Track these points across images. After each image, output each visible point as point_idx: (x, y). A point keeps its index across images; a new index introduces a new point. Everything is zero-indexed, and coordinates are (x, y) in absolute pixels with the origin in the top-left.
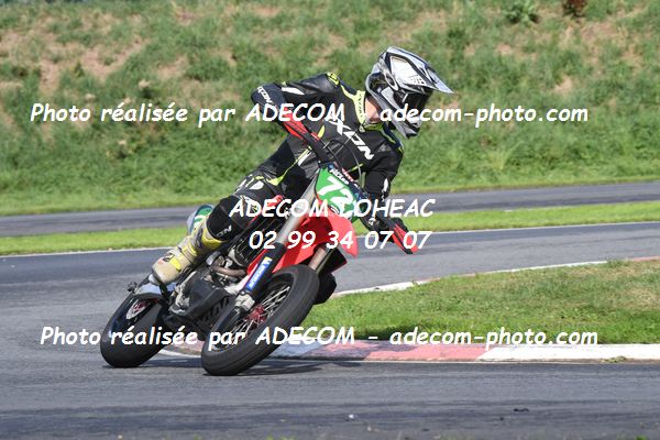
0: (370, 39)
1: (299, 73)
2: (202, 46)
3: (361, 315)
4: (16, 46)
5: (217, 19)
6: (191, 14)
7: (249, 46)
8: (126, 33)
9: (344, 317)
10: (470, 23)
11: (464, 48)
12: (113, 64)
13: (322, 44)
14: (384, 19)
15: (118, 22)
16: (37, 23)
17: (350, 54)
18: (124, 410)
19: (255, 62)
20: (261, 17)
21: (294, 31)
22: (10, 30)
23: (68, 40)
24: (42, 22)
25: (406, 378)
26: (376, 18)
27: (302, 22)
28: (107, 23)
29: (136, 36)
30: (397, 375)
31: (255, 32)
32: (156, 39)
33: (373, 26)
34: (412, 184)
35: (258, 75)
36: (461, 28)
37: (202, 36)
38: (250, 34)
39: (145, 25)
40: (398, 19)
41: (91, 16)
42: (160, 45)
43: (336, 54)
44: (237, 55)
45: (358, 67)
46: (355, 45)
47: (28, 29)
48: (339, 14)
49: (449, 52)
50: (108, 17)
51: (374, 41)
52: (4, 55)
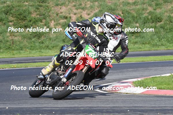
0: (160, 8)
1: (140, 17)
2: (114, 10)
3: (156, 82)
4: (65, 10)
5: (118, 3)
6: (111, 2)
7: (126, 10)
8: (94, 7)
9: (152, 83)
12: (90, 15)
13: (146, 9)
14: (164, 2)
15: (92, 4)
16: (70, 4)
17: (154, 12)
18: (92, 107)
19: (128, 14)
20: (130, 2)
21: (139, 6)
22: (63, 6)
23: (78, 9)
24: (72, 4)
25: (169, 100)
26: (161, 2)
27: (141, 4)
28: (89, 4)
29: (96, 8)
30: (166, 99)
31: (128, 6)
32: (102, 8)
33: (160, 4)
34: (171, 47)
35: (129, 18)
37: (114, 7)
38: (127, 7)
39: (98, 5)
40: (167, 2)
41: (85, 2)
42: (103, 10)
43: (150, 12)
44: (123, 12)
45: (156, 16)
46: (155, 10)
47: (68, 6)
48: (151, 1)
50: (89, 2)
51: (161, 8)
52: (62, 13)
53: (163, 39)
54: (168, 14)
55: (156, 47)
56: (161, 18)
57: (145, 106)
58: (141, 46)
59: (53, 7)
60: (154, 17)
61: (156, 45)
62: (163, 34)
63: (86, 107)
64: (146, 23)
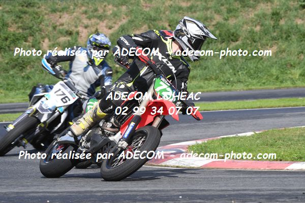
0: (234, 16)
2: (154, 20)
3: (229, 147)
4: (68, 20)
5: (162, 7)
6: (149, 5)
7: (176, 20)
8: (119, 14)
9: (220, 148)
10: (282, 9)
11: (279, 21)
12: (113, 29)
13: (211, 19)
14: (241, 7)
15: (115, 9)
16: (76, 10)
17: (225, 24)
18: (117, 191)
20: (183, 6)
21: (198, 13)
22: (65, 13)
23: (92, 18)
24: (80, 9)
25: (251, 178)
26: (237, 6)
27: (202, 9)
28: (110, 9)
29: (124, 16)
30: (247, 176)
31: (180, 13)
32: (133, 17)
33: (236, 10)
34: (254, 85)
36: (278, 11)
37: (155, 15)
38: (177, 14)
39: (127, 10)
40: (248, 7)
41: (103, 6)
42: (135, 20)
43: (218, 23)
44: (171, 24)
45: (228, 30)
46: (226, 20)
47: (73, 12)
48: (220, 4)
49: (272, 23)
50: (110, 7)
51: (236, 17)
52: (62, 25)
53: (241, 70)
54: (249, 28)
55: (228, 85)
56: (237, 34)
57: (210, 188)
58: (202, 84)
59: (46, 14)
60: (224, 32)
61: (228, 82)
62: (240, 62)
63: (106, 191)
64: (211, 42)
